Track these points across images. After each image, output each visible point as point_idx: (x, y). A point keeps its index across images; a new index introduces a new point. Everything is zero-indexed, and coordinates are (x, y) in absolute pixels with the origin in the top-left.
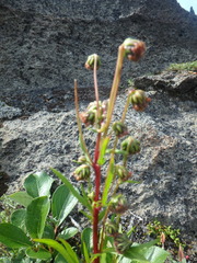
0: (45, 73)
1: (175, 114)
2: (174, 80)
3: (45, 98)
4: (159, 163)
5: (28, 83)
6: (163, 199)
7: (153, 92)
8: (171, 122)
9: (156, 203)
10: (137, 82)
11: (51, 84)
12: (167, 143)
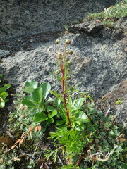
0: (16, 26)
1: (90, 45)
2: (89, 27)
3: (19, 42)
4: (83, 70)
5: (7, 34)
6: (86, 85)
7: (79, 34)
8: (89, 50)
9: (83, 87)
10: (70, 29)
11: (20, 33)
12: (86, 61)
